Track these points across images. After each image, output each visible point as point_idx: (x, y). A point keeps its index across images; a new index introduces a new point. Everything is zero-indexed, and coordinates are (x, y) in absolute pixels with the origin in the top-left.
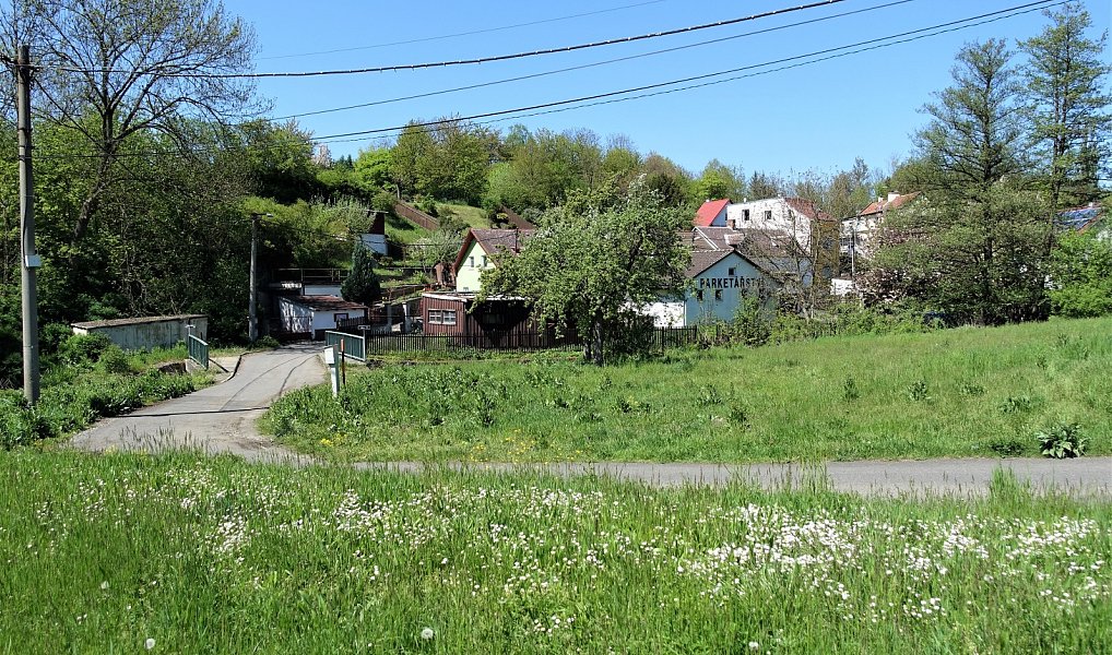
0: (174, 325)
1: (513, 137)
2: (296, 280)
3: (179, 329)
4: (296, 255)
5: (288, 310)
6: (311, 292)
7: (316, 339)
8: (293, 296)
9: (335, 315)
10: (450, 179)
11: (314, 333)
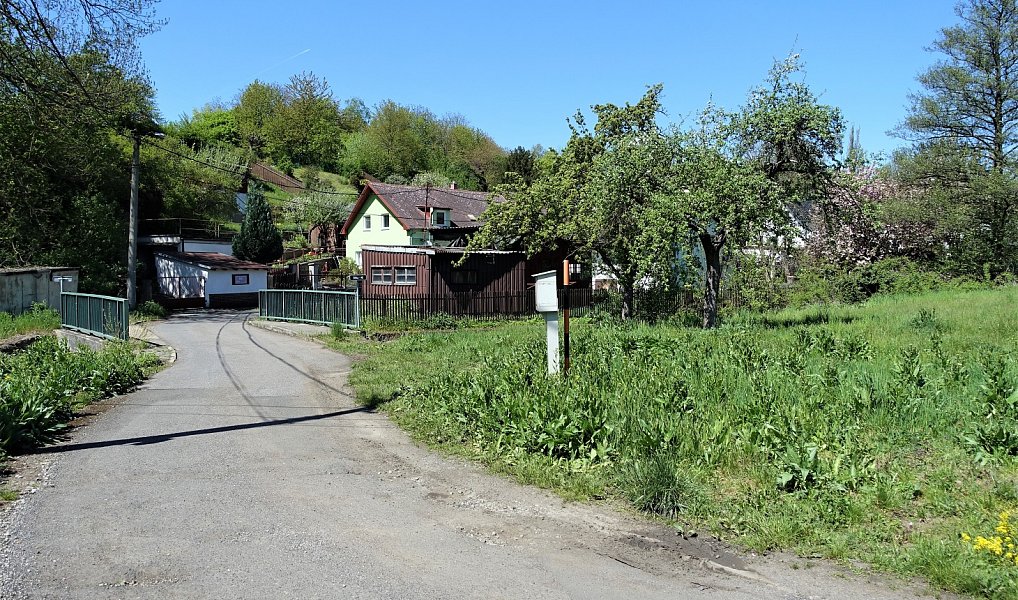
0: (28, 281)
1: (351, 110)
2: (171, 233)
3: (35, 287)
4: (168, 201)
5: (167, 268)
6: (191, 248)
7: (210, 308)
8: (171, 251)
9: (233, 276)
10: (304, 142)
11: (208, 299)
